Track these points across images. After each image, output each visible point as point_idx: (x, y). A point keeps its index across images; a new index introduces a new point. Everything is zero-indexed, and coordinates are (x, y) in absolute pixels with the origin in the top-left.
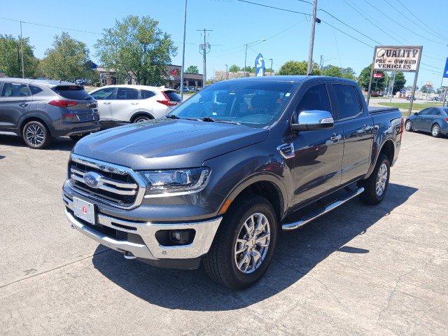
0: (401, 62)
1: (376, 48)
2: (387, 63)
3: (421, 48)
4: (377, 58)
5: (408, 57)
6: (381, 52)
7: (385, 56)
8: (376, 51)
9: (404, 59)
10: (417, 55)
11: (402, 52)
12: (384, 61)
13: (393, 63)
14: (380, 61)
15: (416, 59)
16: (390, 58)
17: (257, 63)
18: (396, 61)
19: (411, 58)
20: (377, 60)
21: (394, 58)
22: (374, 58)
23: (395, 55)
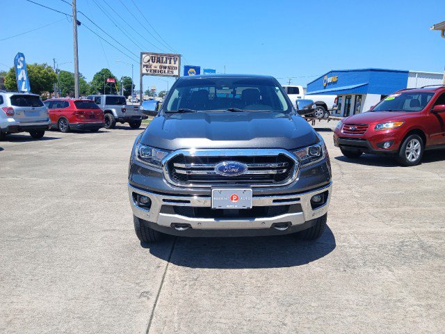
0: (165, 68)
1: (142, 54)
2: (153, 68)
3: (179, 56)
4: (143, 63)
5: (170, 63)
6: (146, 58)
7: (151, 62)
8: (141, 57)
9: (167, 65)
10: (177, 62)
11: (164, 59)
12: (150, 67)
13: (158, 68)
14: (147, 66)
15: (177, 65)
16: (155, 64)
17: (16, 63)
18: (161, 67)
19: (173, 64)
20: (144, 66)
21: (158, 64)
22: (141, 63)
23: (158, 61)
